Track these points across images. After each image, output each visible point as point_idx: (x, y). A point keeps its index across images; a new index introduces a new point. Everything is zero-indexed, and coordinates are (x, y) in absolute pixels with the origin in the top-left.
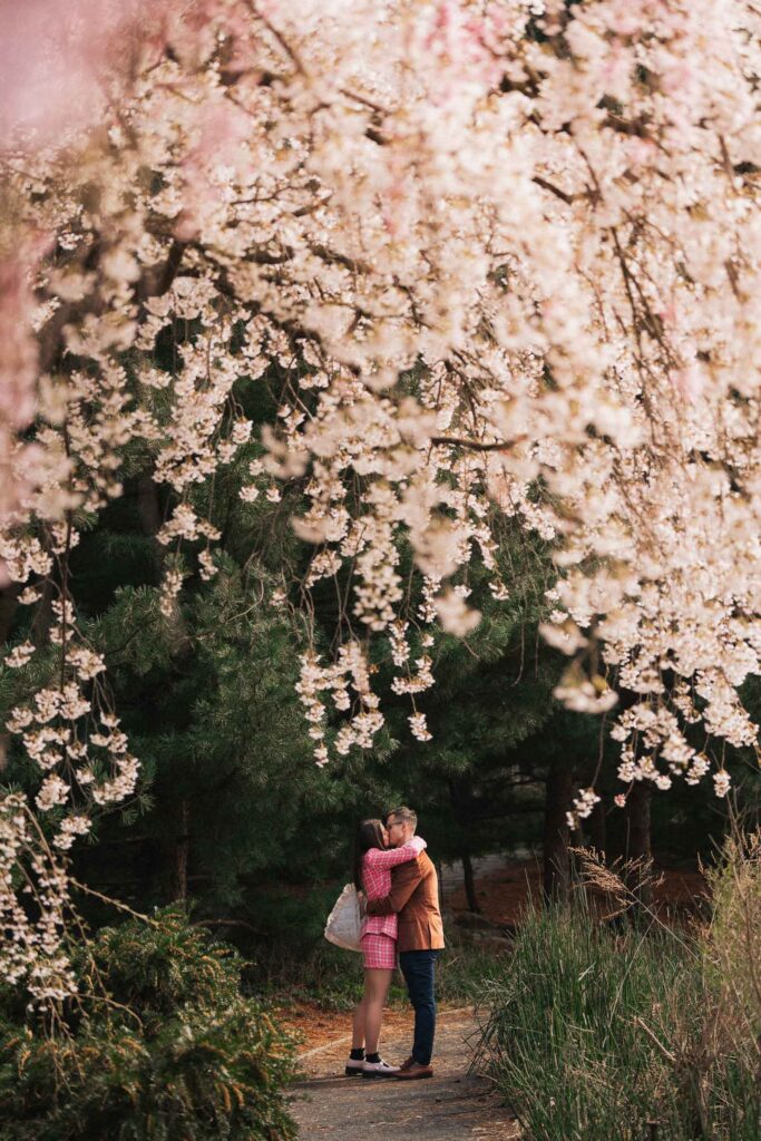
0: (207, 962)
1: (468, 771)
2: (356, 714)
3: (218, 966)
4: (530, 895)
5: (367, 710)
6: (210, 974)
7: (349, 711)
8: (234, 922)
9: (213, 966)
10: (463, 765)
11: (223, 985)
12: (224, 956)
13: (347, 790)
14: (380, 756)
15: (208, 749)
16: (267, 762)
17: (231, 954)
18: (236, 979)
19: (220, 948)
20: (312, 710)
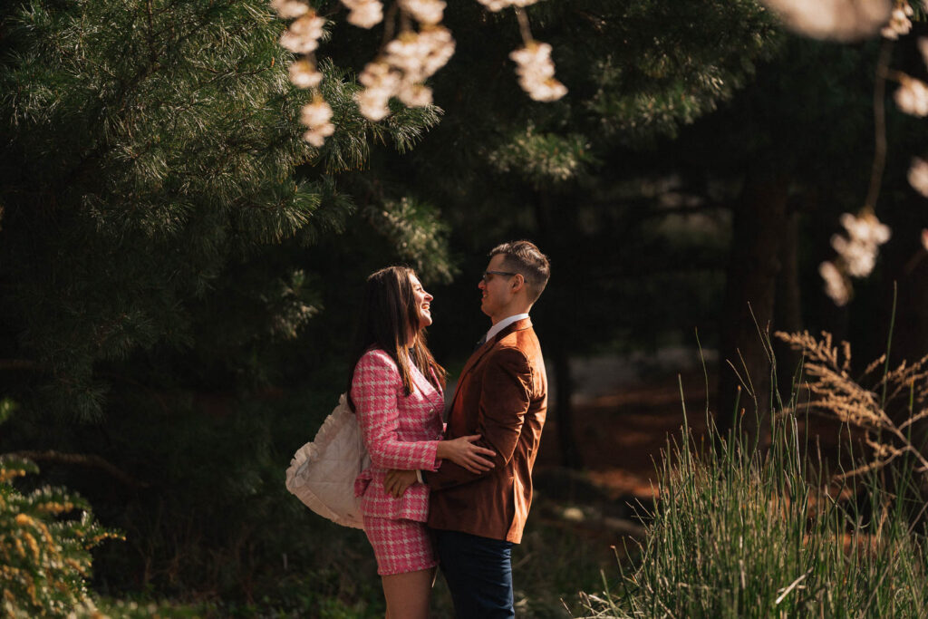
0: (25, 527)
1: (572, 181)
2: (395, 36)
3: (47, 537)
4: (686, 432)
5: (417, 26)
6: (29, 551)
7: (379, 27)
8: (79, 458)
9: (38, 537)
10: (564, 168)
11: (54, 574)
12: (63, 517)
13: (327, 203)
14: (401, 137)
15: (46, 104)
16: (167, 137)
17: (75, 515)
18: (83, 565)
19: (55, 498)
20: (296, 27)
